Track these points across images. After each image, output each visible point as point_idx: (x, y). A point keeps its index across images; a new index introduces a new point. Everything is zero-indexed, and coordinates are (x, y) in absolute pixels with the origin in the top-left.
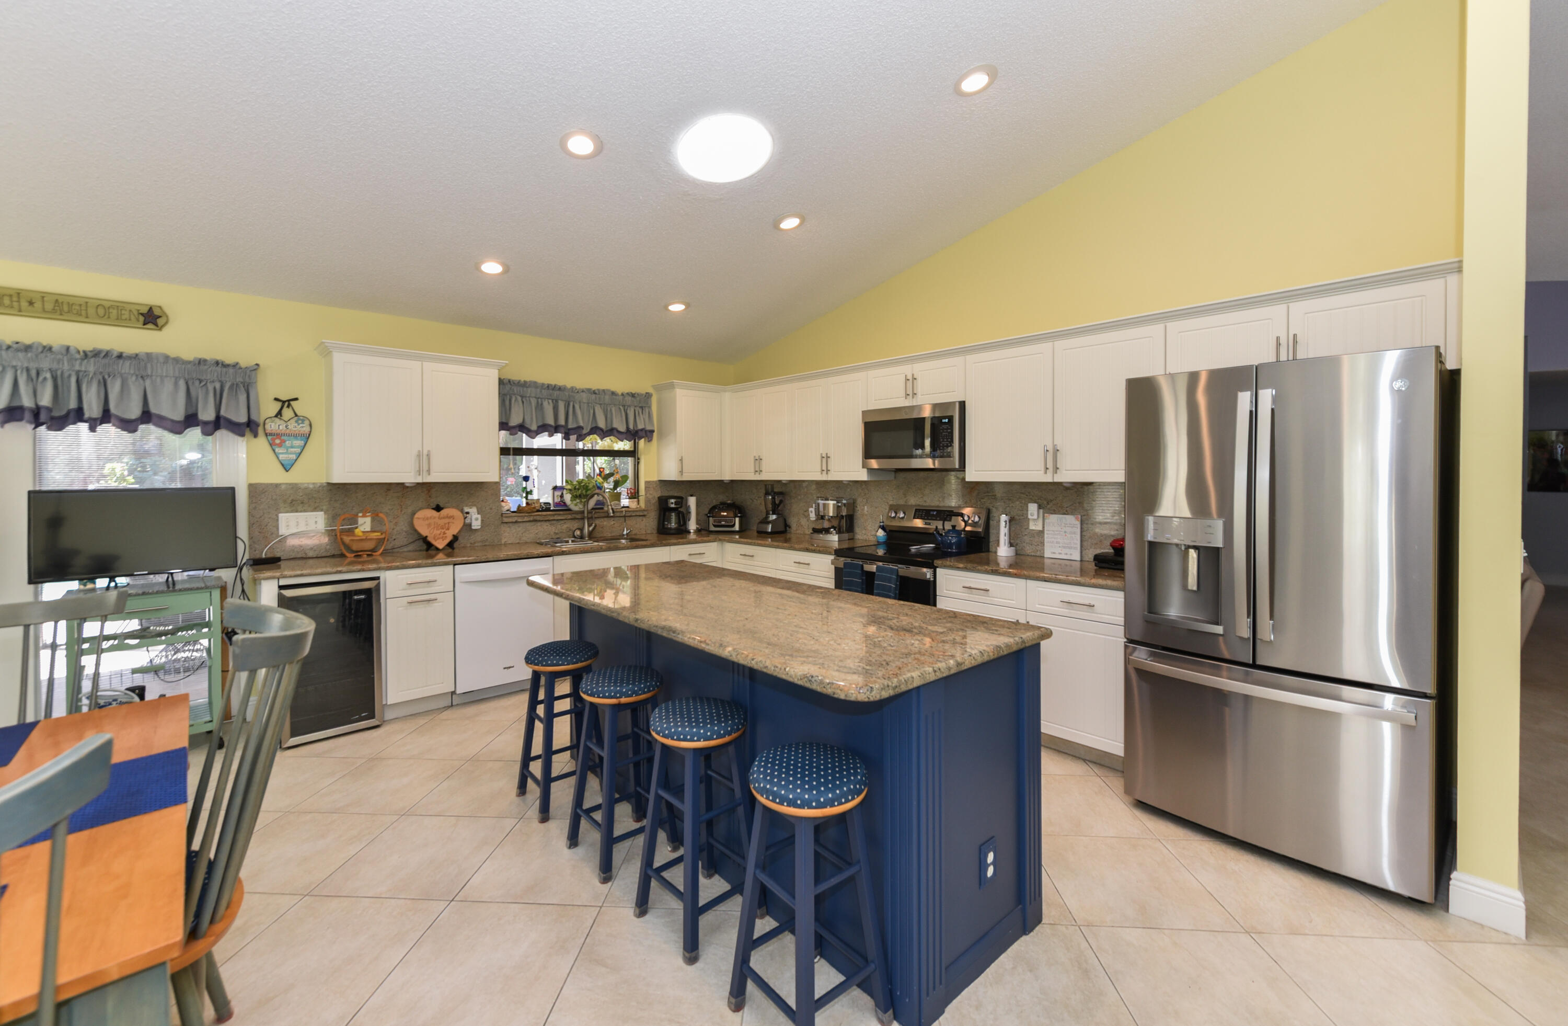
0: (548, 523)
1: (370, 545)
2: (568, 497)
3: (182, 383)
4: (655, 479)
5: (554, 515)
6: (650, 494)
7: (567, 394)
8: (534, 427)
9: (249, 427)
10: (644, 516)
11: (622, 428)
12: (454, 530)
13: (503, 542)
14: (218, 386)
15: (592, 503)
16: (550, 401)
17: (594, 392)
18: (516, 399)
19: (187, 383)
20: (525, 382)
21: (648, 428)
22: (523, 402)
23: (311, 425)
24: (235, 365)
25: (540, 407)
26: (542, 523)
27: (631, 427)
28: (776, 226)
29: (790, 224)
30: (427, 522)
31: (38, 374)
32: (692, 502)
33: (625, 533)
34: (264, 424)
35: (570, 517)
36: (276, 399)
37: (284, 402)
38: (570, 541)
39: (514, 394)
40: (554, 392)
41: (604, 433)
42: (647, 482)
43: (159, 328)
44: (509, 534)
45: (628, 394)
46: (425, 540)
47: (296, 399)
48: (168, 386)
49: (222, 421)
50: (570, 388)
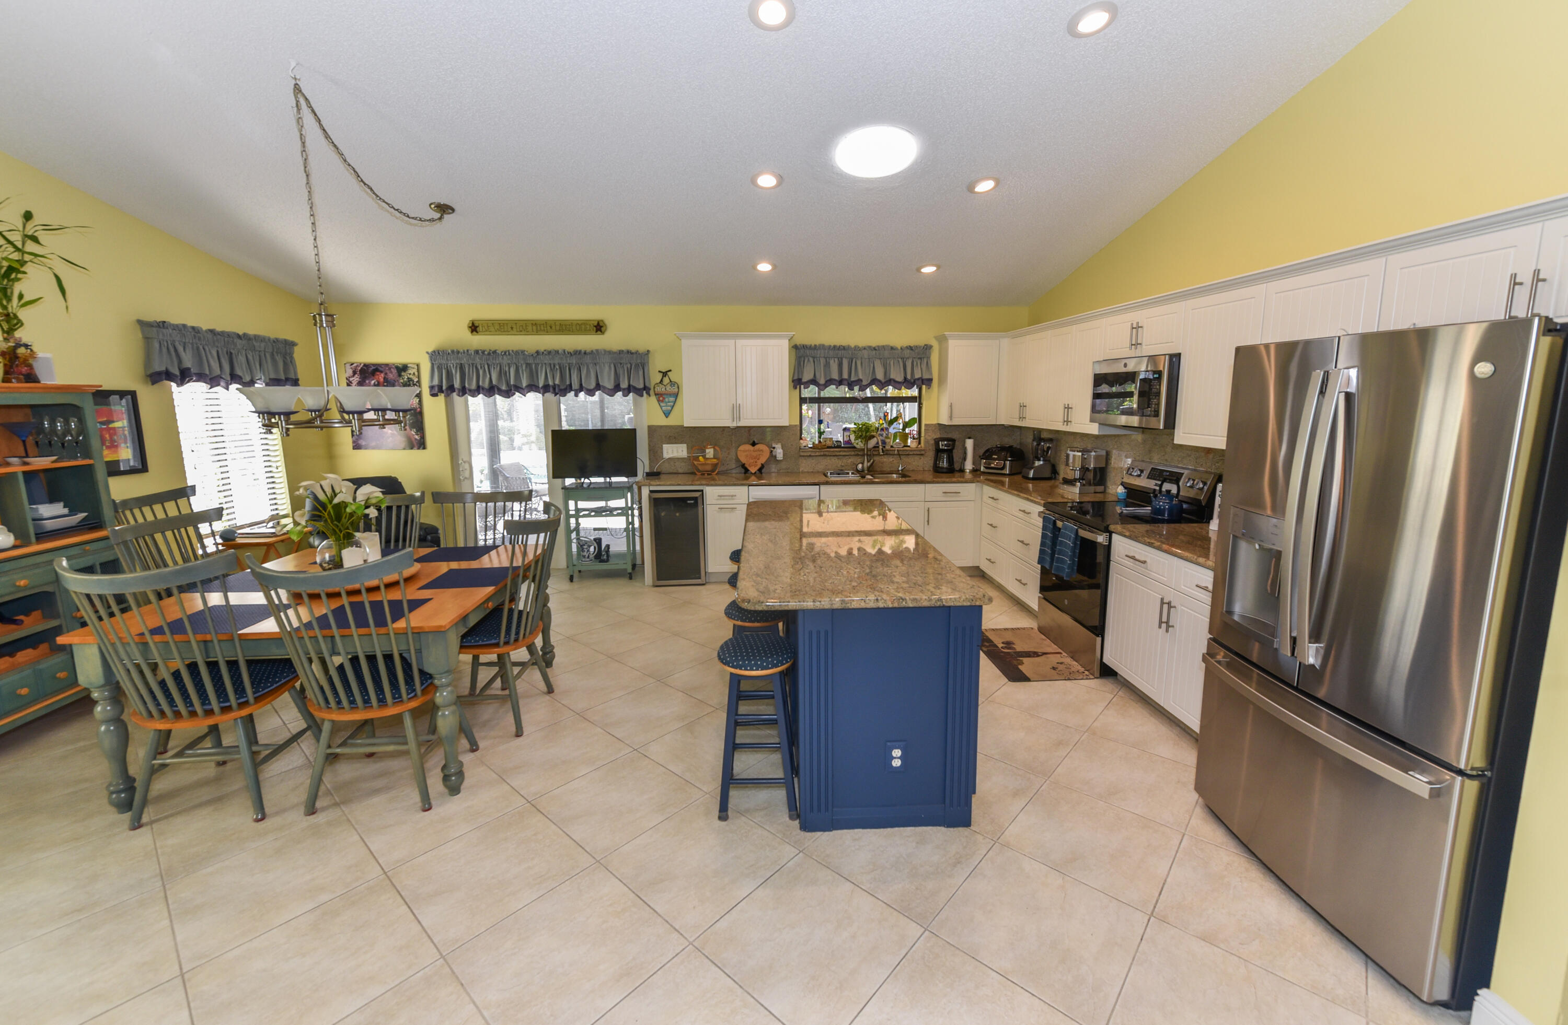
0: (835, 458)
1: (709, 468)
2: (853, 437)
3: (612, 366)
4: (935, 422)
5: (840, 451)
6: (929, 436)
7: (850, 352)
8: (822, 381)
9: (646, 389)
10: (922, 455)
11: (900, 378)
12: (763, 460)
13: (801, 470)
14: (629, 366)
15: (872, 443)
16: (836, 360)
17: (875, 349)
18: (809, 360)
19: (615, 366)
20: (815, 345)
21: (926, 376)
22: (814, 362)
23: (678, 388)
24: (637, 352)
25: (827, 365)
26: (832, 457)
27: (909, 377)
28: (971, 188)
29: (985, 186)
30: (745, 453)
31: (554, 366)
32: (969, 444)
33: (900, 469)
34: (654, 388)
35: (853, 453)
36: (660, 372)
37: (664, 373)
38: (850, 473)
39: (807, 356)
40: (839, 352)
41: (882, 385)
42: (926, 425)
43: (603, 333)
44: (806, 465)
45: (907, 347)
46: (743, 466)
47: (670, 371)
48: (607, 369)
49: (631, 388)
50: (853, 346)
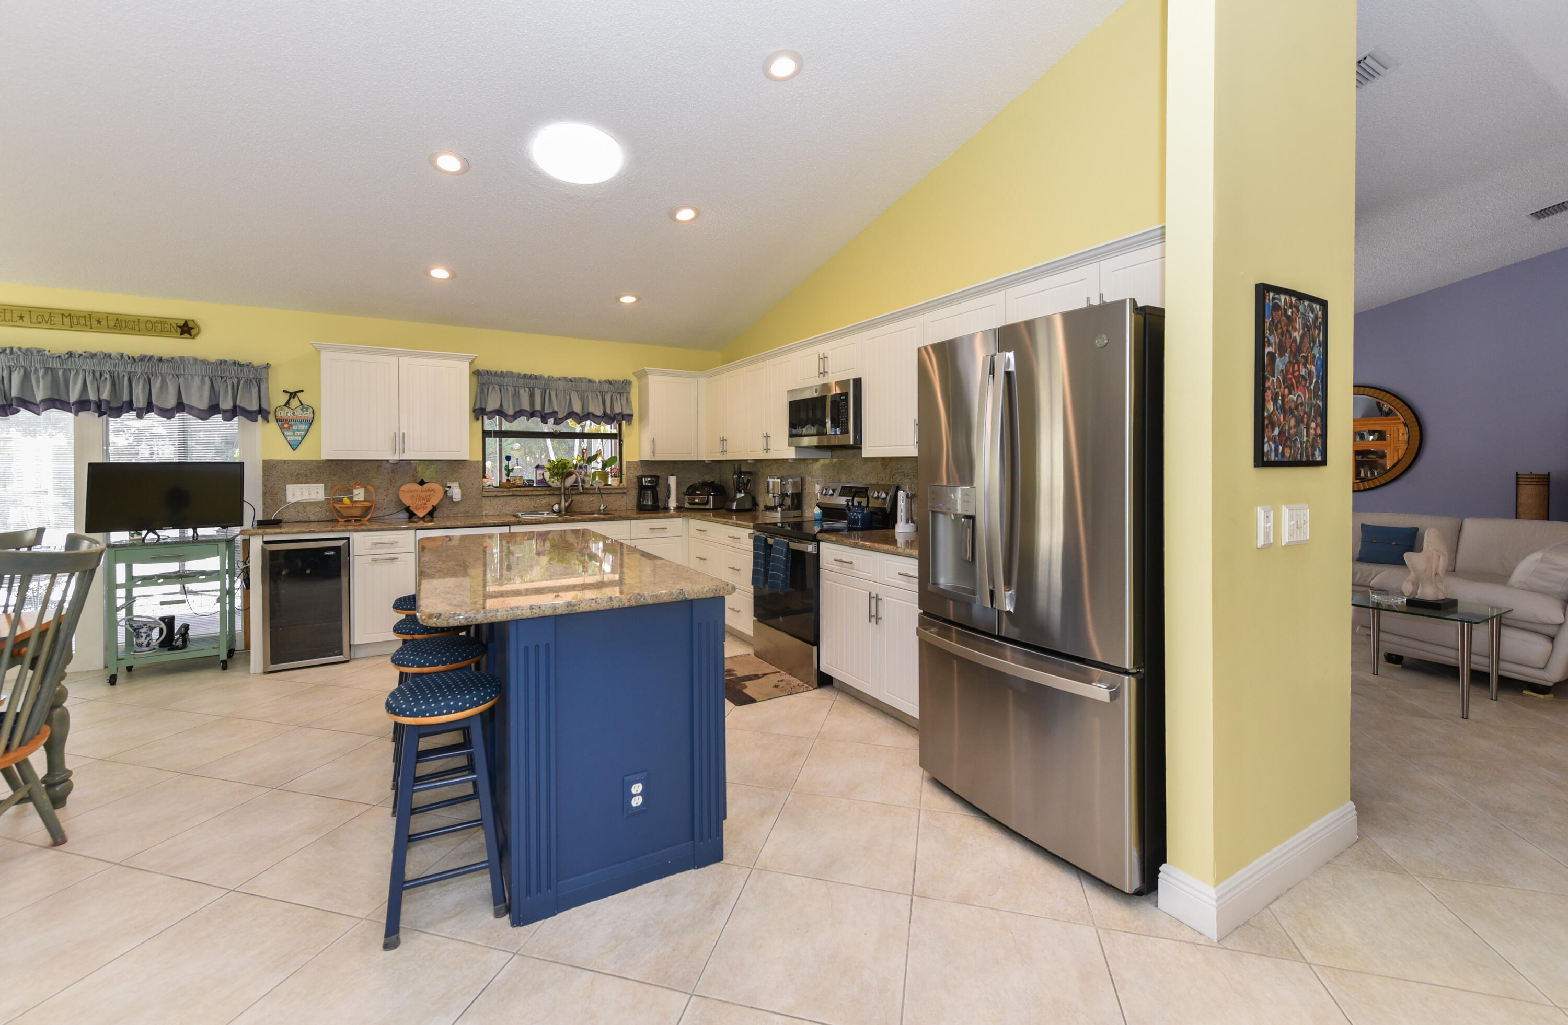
0: (527, 498)
1: (357, 512)
2: (547, 475)
3: (207, 380)
4: (637, 460)
5: (532, 491)
6: (631, 473)
7: (543, 382)
8: (511, 412)
9: (262, 413)
10: (625, 493)
11: (599, 413)
12: (435, 501)
13: (484, 514)
14: (235, 381)
15: (570, 481)
16: (527, 389)
17: (571, 381)
18: (494, 388)
19: (211, 380)
20: (502, 372)
21: (626, 412)
22: (500, 390)
23: (313, 413)
24: (249, 365)
25: (516, 395)
26: (522, 498)
27: (608, 411)
28: (672, 215)
29: (685, 215)
30: (411, 494)
31: (101, 375)
32: (672, 481)
33: (602, 508)
34: (275, 412)
35: (548, 492)
36: (284, 391)
37: (291, 394)
38: (547, 513)
39: (492, 383)
40: (531, 381)
41: (580, 419)
42: (627, 462)
43: (193, 337)
44: (490, 508)
45: (605, 381)
46: (407, 509)
47: (302, 391)
48: (197, 381)
49: (238, 409)
50: (546, 377)
